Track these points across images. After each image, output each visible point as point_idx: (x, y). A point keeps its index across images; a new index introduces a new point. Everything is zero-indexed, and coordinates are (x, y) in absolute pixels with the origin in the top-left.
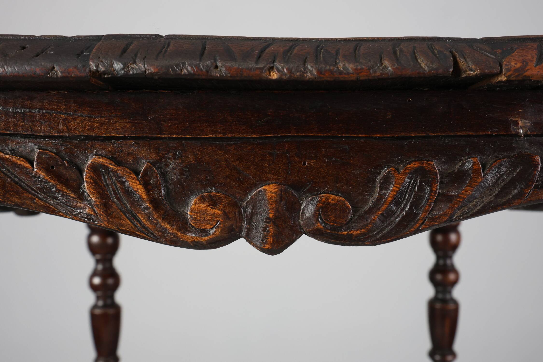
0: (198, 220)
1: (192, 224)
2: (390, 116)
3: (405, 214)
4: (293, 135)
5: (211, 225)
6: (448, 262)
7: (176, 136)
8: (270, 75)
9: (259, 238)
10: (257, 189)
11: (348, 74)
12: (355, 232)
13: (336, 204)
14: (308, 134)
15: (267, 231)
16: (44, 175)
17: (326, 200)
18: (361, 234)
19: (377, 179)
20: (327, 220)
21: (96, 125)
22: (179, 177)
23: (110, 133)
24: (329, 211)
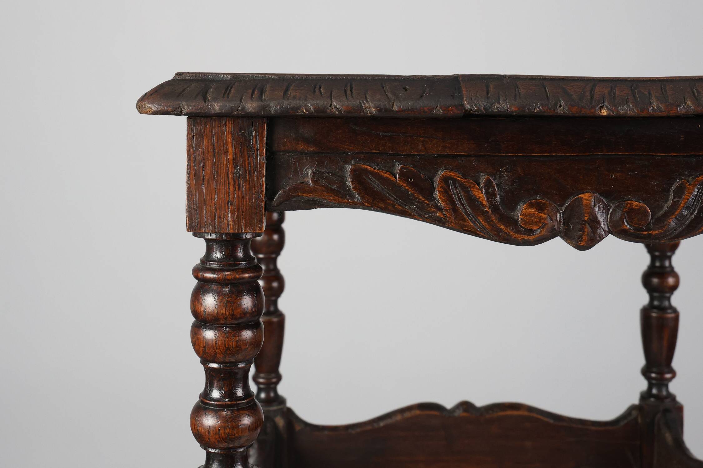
0: (527, 222)
1: (523, 225)
2: (683, 138)
3: (693, 217)
4: (605, 153)
5: (538, 226)
6: (667, 264)
7: (512, 155)
8: (601, 112)
9: (575, 237)
10: (574, 197)
11: (661, 111)
12: (654, 232)
13: (639, 210)
14: (617, 153)
15: (582, 231)
16: (405, 185)
17: (631, 206)
18: (658, 234)
19: (671, 189)
20: (631, 222)
21: (448, 145)
22: (511, 187)
23: (459, 153)
24: (633, 215)
